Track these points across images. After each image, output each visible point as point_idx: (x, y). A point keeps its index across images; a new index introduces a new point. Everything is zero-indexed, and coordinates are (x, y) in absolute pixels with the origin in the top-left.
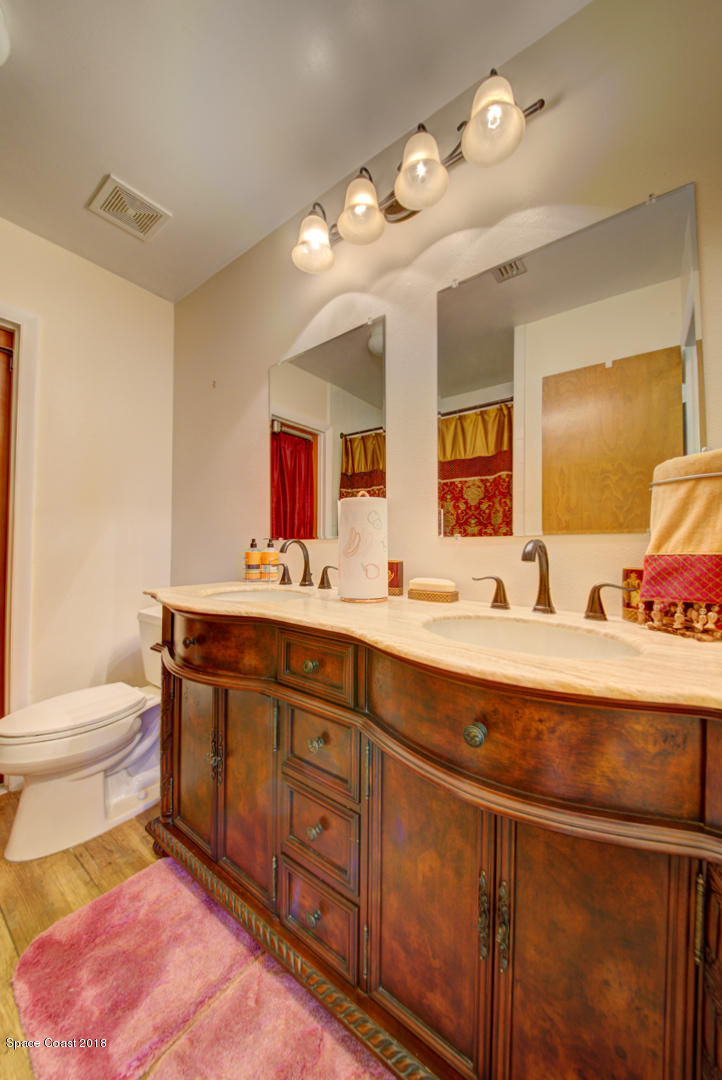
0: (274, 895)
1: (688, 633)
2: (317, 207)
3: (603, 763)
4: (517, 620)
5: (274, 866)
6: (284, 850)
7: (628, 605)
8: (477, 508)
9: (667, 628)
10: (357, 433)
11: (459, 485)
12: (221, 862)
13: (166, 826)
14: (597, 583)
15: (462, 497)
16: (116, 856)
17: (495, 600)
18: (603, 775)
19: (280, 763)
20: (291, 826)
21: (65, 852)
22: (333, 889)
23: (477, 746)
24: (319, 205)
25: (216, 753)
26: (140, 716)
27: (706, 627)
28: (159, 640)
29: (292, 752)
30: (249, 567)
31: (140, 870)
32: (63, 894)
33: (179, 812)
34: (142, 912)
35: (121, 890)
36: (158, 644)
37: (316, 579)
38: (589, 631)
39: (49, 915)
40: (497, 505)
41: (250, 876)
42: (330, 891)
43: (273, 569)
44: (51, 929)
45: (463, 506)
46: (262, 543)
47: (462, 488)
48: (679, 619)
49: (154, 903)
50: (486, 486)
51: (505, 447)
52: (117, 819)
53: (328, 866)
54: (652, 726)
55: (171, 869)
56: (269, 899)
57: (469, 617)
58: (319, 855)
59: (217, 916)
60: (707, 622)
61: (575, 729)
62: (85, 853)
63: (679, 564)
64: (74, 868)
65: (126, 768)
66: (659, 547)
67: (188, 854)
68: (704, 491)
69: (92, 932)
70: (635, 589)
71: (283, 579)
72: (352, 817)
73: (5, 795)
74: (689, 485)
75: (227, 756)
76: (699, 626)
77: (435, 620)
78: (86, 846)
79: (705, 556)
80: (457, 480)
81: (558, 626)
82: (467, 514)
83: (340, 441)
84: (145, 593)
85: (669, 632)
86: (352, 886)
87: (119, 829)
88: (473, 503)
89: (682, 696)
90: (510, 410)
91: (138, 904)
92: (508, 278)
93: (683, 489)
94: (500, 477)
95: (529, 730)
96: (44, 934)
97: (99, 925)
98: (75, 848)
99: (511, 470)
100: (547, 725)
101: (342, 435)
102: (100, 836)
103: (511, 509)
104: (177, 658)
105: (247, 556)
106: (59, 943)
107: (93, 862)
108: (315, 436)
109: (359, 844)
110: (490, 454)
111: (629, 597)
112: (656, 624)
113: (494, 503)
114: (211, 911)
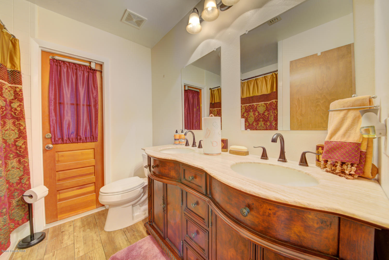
0: (182, 253)
1: (342, 175)
2: (195, 9)
3: (295, 229)
4: (270, 165)
5: (182, 244)
6: (185, 239)
7: (318, 160)
8: (263, 114)
9: (333, 172)
10: (216, 88)
11: (256, 106)
12: (166, 240)
13: (150, 225)
14: (305, 151)
15: (257, 110)
16: (136, 233)
17: (262, 156)
18: (295, 233)
19: (183, 210)
20: (187, 231)
21: (121, 230)
22: (200, 255)
23: (245, 216)
24: (196, 8)
25: (164, 203)
26: (142, 188)
27: (350, 173)
28: (147, 164)
29: (187, 206)
30: (175, 140)
31: (142, 238)
32: (120, 243)
33: (154, 221)
34: (142, 252)
35: (136, 244)
36: (146, 166)
37: (197, 144)
38: (299, 171)
39: (115, 249)
40: (271, 113)
41: (175, 245)
42: (200, 256)
43: (183, 141)
44: (116, 254)
45: (257, 114)
46: (179, 132)
47: (257, 107)
48: (338, 169)
49: (146, 250)
50: (267, 106)
51: (275, 90)
52: (136, 221)
53: (199, 247)
54: (316, 216)
55: (151, 239)
56: (181, 255)
57: (251, 163)
58: (196, 243)
59: (165, 257)
60: (351, 171)
61: (284, 215)
62: (127, 231)
63: (339, 145)
64: (123, 235)
65: (139, 204)
66: (331, 138)
67: (156, 235)
68: (352, 115)
69: (127, 257)
70: (321, 154)
71: (186, 144)
72: (206, 232)
73: (105, 209)
74: (345, 112)
75: (167, 204)
76: (347, 172)
77: (236, 164)
78: (127, 228)
79: (351, 143)
80: (255, 104)
81: (287, 168)
82: (259, 117)
83: (209, 91)
84: (142, 149)
85: (334, 174)
86: (206, 256)
87: (137, 224)
88: (261, 112)
89: (327, 208)
90: (276, 75)
91: (141, 250)
92: (274, 23)
93: (342, 114)
94: (272, 102)
95: (265, 213)
96: (114, 255)
97: (129, 255)
98: (124, 229)
99: (277, 99)
100: (273, 211)
101: (210, 89)
102: (131, 226)
103: (277, 115)
104: (152, 172)
105: (175, 136)
106: (118, 259)
107: (128, 234)
108: (200, 90)
109: (209, 241)
110: (268, 93)
111: (319, 157)
112: (328, 169)
113: (270, 112)
114: (163, 255)
